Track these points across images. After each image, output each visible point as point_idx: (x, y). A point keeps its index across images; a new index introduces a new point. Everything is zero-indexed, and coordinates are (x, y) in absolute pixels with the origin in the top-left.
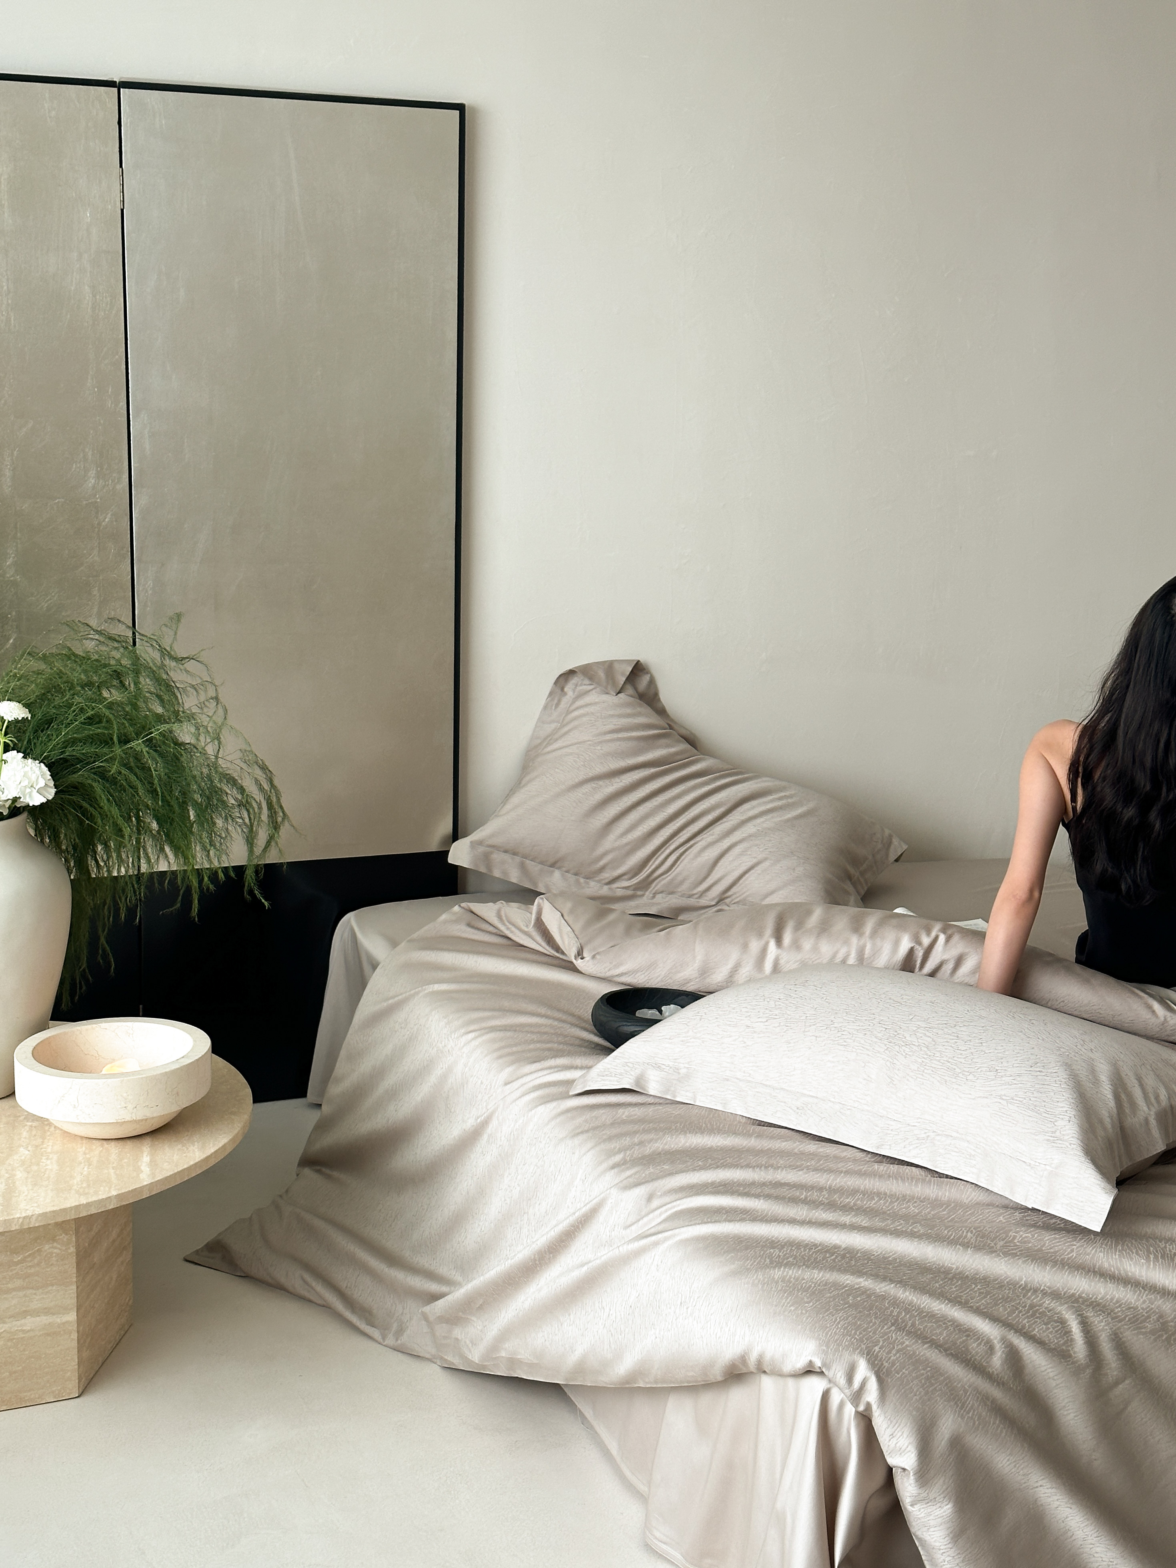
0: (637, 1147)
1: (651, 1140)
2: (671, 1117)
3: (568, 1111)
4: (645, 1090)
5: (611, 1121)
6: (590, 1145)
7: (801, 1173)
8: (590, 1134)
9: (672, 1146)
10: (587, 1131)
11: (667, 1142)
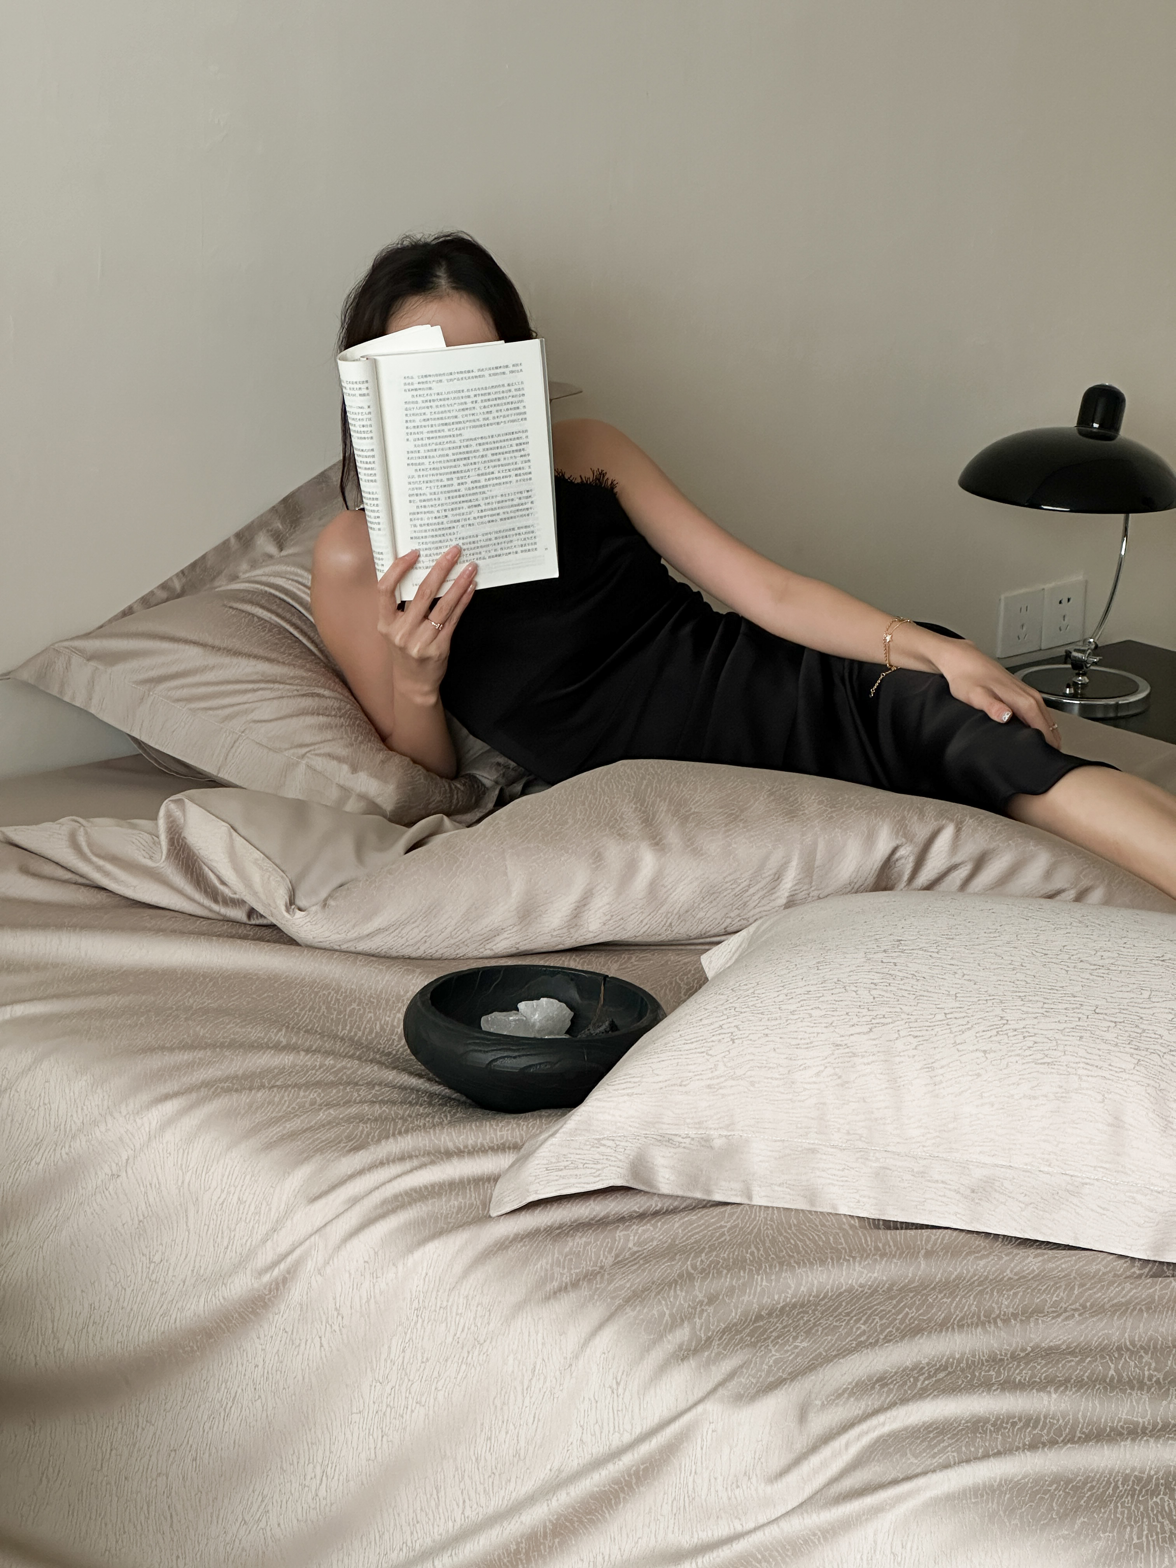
0: (711, 1309)
1: (731, 1291)
2: (723, 1234)
3: (502, 1246)
4: (652, 1186)
5: (610, 1260)
6: (596, 1313)
7: (1071, 1323)
8: (585, 1291)
9: (776, 1297)
10: (575, 1285)
11: (763, 1290)
